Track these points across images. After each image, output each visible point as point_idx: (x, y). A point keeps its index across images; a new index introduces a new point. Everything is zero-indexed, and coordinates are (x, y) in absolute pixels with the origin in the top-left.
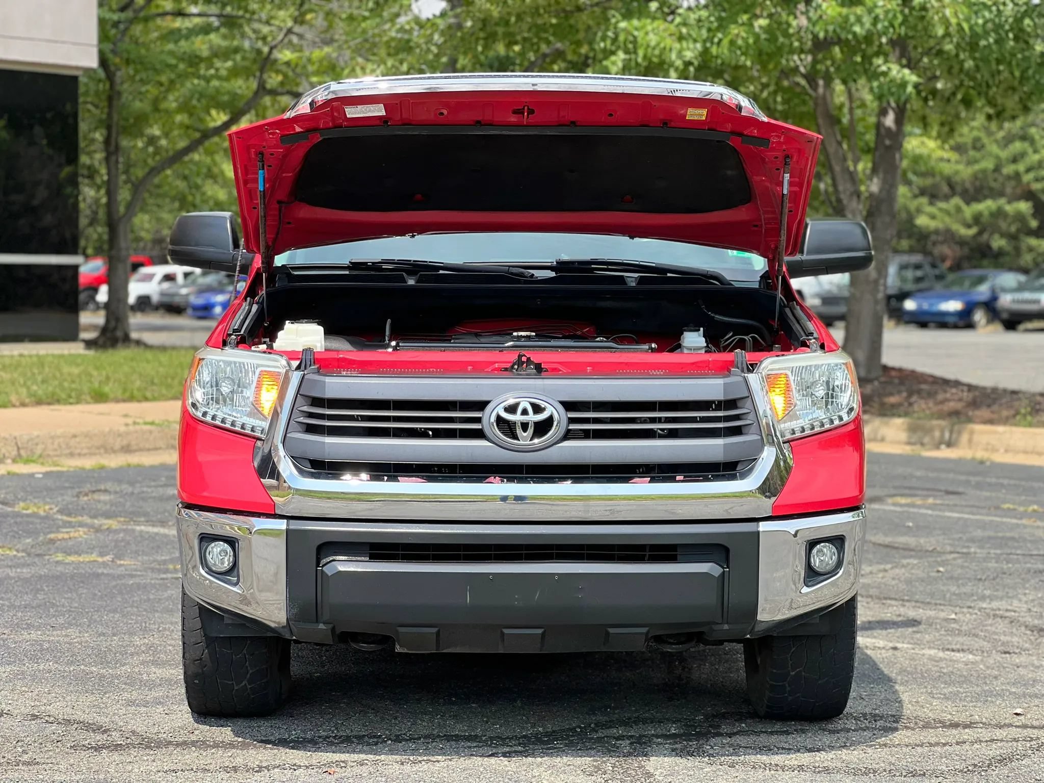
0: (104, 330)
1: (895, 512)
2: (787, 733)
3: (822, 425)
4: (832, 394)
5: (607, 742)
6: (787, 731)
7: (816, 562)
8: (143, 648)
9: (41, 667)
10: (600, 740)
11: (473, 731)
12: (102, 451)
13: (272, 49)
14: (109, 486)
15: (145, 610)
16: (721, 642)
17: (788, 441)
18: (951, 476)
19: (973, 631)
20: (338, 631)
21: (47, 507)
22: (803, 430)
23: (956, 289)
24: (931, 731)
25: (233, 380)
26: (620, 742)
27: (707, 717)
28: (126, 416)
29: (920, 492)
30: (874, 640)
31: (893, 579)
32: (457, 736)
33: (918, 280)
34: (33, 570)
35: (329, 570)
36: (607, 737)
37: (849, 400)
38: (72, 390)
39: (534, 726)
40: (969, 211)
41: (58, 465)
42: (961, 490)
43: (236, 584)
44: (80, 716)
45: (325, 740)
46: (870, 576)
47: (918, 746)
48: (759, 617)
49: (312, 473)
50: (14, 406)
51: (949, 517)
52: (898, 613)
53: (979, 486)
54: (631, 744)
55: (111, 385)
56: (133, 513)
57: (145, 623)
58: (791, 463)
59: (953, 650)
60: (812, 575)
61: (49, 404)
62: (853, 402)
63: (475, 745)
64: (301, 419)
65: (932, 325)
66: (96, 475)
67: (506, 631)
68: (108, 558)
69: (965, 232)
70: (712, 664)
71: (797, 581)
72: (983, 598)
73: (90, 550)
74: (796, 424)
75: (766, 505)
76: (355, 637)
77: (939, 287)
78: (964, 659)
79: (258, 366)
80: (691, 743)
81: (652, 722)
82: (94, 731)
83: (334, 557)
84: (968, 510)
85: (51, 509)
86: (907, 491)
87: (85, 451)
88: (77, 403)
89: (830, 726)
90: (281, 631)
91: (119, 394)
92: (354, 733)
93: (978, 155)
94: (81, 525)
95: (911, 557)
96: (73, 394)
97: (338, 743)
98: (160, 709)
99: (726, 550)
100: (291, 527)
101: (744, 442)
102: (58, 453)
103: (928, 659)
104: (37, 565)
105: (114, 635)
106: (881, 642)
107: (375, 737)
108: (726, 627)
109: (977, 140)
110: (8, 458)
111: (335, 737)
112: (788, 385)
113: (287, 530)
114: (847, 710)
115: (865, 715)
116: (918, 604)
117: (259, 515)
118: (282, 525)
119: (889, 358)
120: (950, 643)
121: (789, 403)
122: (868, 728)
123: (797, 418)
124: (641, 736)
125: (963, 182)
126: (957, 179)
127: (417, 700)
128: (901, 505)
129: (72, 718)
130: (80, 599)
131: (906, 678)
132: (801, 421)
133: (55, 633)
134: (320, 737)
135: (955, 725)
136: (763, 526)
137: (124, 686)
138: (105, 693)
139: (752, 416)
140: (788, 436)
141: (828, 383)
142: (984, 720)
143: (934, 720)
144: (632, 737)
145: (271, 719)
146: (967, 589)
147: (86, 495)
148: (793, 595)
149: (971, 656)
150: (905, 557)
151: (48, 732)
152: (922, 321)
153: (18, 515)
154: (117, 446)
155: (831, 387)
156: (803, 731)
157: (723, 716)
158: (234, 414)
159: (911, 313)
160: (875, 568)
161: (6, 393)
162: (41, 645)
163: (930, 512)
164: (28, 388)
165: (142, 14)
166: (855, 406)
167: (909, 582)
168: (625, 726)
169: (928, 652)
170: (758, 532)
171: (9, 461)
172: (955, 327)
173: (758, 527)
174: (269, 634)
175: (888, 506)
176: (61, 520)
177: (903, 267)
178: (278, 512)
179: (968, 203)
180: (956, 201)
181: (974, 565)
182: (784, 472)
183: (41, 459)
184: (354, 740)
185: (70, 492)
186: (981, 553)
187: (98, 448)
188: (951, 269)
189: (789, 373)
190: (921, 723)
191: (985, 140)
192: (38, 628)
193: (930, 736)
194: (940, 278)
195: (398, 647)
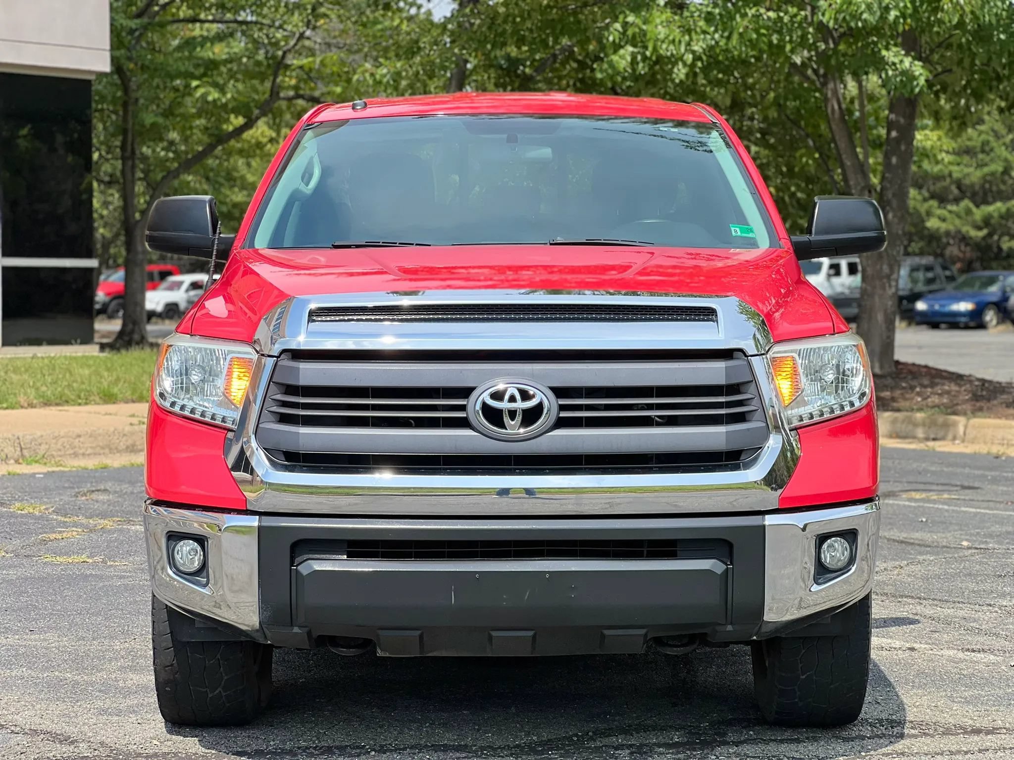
0: (121, 334)
1: (910, 507)
2: (798, 741)
3: (832, 411)
4: (842, 379)
5: (605, 752)
6: (798, 739)
7: (827, 558)
8: (123, 653)
9: (13, 674)
10: (597, 749)
11: (463, 740)
12: (107, 451)
13: (285, 53)
14: (109, 485)
15: (130, 613)
16: (727, 644)
17: (796, 429)
18: (967, 470)
19: (994, 630)
20: (315, 634)
21: (43, 507)
22: (812, 417)
23: (967, 290)
24: (952, 737)
25: (203, 368)
26: (619, 752)
27: (712, 724)
28: (133, 416)
29: (935, 487)
30: (889, 641)
31: (909, 576)
32: (445, 746)
33: (930, 281)
34: (20, 572)
35: (304, 569)
36: (606, 746)
37: (861, 385)
38: (81, 391)
39: (528, 734)
40: (979, 213)
41: (61, 465)
42: (976, 485)
43: (205, 586)
44: (47, 725)
45: (304, 751)
46: (885, 573)
47: (938, 754)
48: (766, 618)
49: (286, 465)
50: (22, 407)
51: (965, 512)
52: (914, 611)
53: (995, 481)
54: (632, 753)
55: (120, 385)
56: (130, 513)
57: (128, 626)
58: (798, 452)
59: (973, 651)
60: (823, 571)
61: (57, 405)
62: (865, 386)
63: (464, 755)
64: (275, 409)
65: (943, 326)
66: (97, 474)
67: (494, 634)
68: (98, 559)
69: (974, 233)
70: (719, 667)
71: (806, 577)
72: (1003, 595)
73: (80, 551)
74: (804, 411)
75: (772, 498)
76: (333, 640)
77: (950, 287)
78: (985, 660)
79: (230, 352)
80: (695, 753)
81: (654, 730)
82: (61, 742)
83: (311, 556)
84: (985, 504)
85: (47, 509)
86: (922, 487)
87: (89, 451)
88: (86, 404)
89: (844, 734)
90: (255, 635)
91: (128, 394)
92: (337, 743)
93: (987, 159)
94: (75, 525)
95: (927, 553)
96: (82, 395)
97: (318, 755)
98: (133, 718)
99: (730, 545)
100: (264, 524)
101: (748, 429)
102: (62, 453)
103: (947, 660)
104: (25, 567)
105: (94, 639)
106: (897, 642)
107: (358, 747)
108: (730, 628)
109: (985, 143)
110: (11, 458)
111: (315, 748)
112: (795, 368)
113: (260, 528)
114: (862, 715)
115: (881, 721)
116: (935, 602)
117: (229, 511)
118: (254, 522)
119: (901, 355)
120: (969, 643)
121: (796, 388)
122: (884, 735)
123: (805, 404)
124: (642, 746)
125: (972, 185)
126: (967, 182)
127: (406, 707)
128: (916, 500)
129: (39, 728)
130: (64, 601)
131: (924, 681)
132: (810, 407)
133: (32, 637)
134: (299, 748)
135: (977, 731)
136: (769, 520)
137: (97, 694)
138: (77, 701)
139: (756, 402)
140: (796, 423)
141: (838, 366)
142: (1007, 725)
143: (955, 726)
144: (631, 746)
145: (249, 729)
146: (987, 586)
147: (85, 495)
148: (802, 593)
149: (992, 657)
150: (921, 554)
151: (12, 742)
152: (933, 321)
153: (12, 515)
154: (122, 446)
155: (841, 370)
156: (815, 739)
157: (730, 723)
158: (206, 404)
159: (922, 314)
160: (890, 565)
161: (15, 394)
162: (17, 650)
163: (946, 507)
164: (37, 389)
165: (157, 19)
166: (867, 391)
167: (925, 579)
168: (626, 734)
169: (946, 652)
170: (764, 526)
171: (12, 461)
172: (967, 327)
173: (764, 520)
174: (243, 639)
175: (902, 501)
176: (56, 520)
177: (914, 269)
178: (249, 507)
179: (977, 206)
180: (966, 203)
181: (992, 562)
182: (791, 463)
183: (42, 460)
184: (336, 751)
185: (69, 492)
186: (1000, 548)
187: (103, 448)
188: (962, 271)
189: (796, 355)
190: (941, 729)
191: (994, 144)
192: (16, 633)
193: (951, 743)
194: (951, 279)
195: (379, 651)
